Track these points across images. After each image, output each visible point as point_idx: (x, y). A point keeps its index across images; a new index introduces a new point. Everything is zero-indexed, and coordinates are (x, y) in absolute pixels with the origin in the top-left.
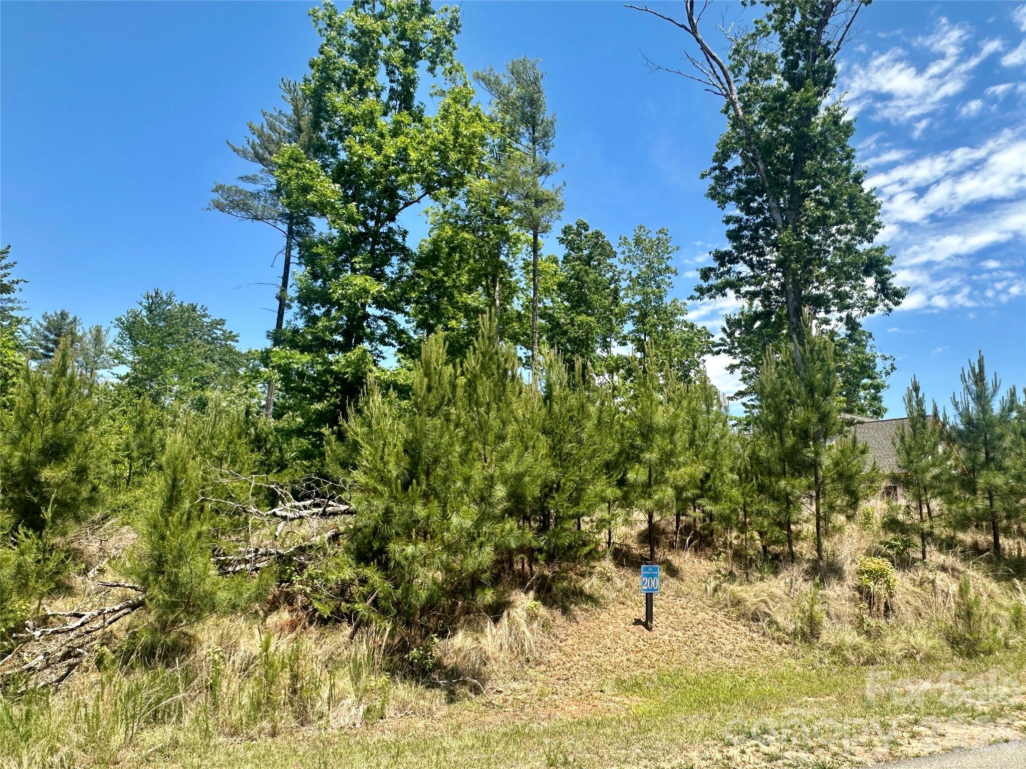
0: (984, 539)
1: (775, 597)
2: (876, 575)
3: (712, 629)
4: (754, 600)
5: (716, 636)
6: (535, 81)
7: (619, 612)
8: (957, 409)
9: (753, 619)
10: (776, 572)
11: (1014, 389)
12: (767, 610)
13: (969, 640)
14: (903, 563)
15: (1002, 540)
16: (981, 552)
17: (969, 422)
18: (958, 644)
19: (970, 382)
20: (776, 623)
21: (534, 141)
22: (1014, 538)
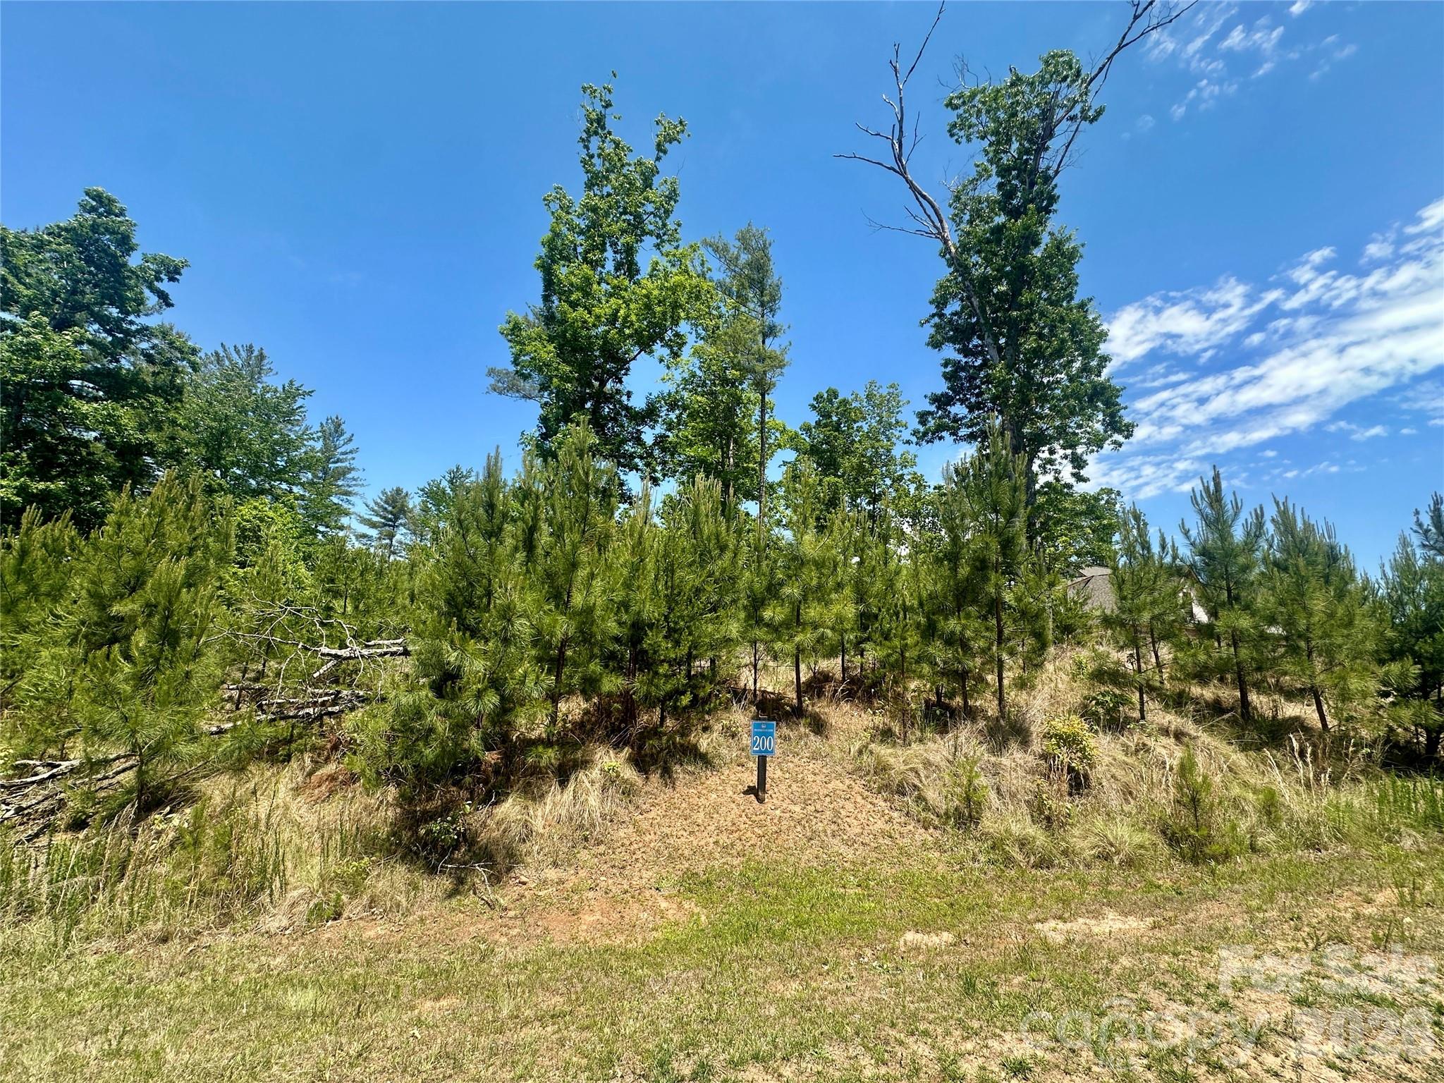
0: (1229, 694)
1: (931, 765)
2: (1069, 741)
3: (842, 803)
4: (903, 768)
5: (843, 813)
6: (764, 249)
7: (732, 777)
8: (1188, 538)
9: (898, 792)
10: (943, 731)
11: (1261, 509)
12: (917, 782)
13: (1194, 837)
14: (1114, 723)
15: (1253, 697)
16: (1224, 711)
17: (1204, 552)
18: (1178, 842)
19: (1204, 504)
20: (925, 800)
21: (762, 305)
22: (1270, 695)
